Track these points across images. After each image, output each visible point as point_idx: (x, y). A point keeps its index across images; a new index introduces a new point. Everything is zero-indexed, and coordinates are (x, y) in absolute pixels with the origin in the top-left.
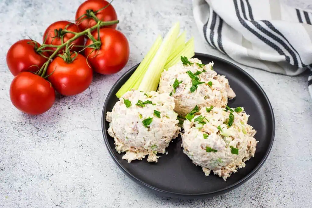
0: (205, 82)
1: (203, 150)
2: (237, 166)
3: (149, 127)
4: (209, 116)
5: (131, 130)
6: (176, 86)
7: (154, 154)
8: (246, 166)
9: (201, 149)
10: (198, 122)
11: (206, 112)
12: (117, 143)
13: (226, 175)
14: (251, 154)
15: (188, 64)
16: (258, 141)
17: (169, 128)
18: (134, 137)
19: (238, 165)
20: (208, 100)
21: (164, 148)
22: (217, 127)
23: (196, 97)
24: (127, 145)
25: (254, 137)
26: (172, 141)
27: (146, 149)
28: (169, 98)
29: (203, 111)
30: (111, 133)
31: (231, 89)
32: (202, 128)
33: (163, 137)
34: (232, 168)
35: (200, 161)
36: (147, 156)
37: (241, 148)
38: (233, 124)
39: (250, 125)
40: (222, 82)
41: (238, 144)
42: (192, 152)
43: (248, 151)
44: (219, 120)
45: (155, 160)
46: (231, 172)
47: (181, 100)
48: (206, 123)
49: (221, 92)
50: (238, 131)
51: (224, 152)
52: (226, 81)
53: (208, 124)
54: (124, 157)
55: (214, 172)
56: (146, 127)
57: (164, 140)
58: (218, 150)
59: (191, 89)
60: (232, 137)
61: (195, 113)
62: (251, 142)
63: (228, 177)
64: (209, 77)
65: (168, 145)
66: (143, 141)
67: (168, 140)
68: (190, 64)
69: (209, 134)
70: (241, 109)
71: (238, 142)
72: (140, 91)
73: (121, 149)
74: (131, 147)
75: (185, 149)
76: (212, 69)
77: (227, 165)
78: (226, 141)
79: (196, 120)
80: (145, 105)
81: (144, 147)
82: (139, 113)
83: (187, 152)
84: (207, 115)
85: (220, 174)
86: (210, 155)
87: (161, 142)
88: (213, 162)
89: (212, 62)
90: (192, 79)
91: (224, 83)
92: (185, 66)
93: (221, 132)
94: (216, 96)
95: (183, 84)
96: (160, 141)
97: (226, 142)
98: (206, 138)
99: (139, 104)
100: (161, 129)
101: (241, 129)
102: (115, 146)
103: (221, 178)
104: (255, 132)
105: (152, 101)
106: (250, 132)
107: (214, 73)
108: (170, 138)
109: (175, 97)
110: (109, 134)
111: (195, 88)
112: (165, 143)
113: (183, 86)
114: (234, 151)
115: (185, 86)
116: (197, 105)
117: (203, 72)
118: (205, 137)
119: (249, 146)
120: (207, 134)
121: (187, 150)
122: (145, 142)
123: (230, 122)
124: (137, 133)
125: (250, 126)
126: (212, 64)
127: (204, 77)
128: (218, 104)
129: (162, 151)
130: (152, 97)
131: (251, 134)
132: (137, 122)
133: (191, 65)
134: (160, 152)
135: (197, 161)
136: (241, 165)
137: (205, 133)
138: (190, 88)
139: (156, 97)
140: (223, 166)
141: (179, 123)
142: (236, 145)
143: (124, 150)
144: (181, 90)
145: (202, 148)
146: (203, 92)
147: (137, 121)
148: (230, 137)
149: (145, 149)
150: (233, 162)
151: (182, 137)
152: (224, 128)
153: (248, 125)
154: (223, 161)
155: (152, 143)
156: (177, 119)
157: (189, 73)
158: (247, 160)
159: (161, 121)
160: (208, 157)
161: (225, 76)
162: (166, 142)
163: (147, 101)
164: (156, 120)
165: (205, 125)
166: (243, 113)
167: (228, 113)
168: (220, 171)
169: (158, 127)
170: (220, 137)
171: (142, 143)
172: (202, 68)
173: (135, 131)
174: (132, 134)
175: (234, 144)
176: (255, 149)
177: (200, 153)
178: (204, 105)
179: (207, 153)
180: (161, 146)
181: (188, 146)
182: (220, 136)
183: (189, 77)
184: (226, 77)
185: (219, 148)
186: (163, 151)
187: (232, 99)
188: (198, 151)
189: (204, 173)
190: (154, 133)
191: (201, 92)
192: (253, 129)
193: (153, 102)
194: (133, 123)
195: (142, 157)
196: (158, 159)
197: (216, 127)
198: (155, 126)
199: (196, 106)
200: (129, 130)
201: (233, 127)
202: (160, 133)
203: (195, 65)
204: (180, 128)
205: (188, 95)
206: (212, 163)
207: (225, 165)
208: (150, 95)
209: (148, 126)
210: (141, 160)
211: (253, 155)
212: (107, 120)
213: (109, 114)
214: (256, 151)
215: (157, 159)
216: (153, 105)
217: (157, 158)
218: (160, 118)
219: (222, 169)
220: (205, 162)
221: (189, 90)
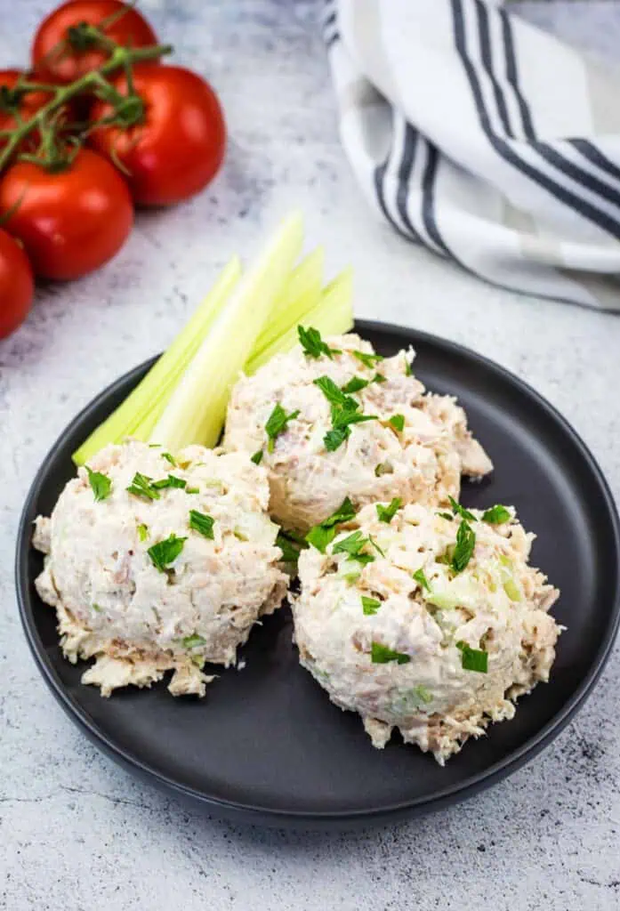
0: (380, 415)
1: (361, 653)
2: (485, 715)
3: (171, 572)
4: (385, 534)
5: (110, 579)
6: (278, 427)
7: (193, 668)
8: (516, 715)
9: (356, 650)
10: (345, 555)
11: (376, 519)
12: (65, 625)
13: (447, 746)
14: (536, 671)
15: (322, 354)
16: (565, 625)
17: (245, 575)
18: (119, 606)
19: (490, 712)
20: (386, 477)
21: (230, 647)
22: (413, 574)
23: (343, 467)
24: (100, 633)
25: (550, 612)
26: (261, 623)
27: (165, 649)
28: (249, 471)
29: (367, 517)
30: (46, 591)
31: (475, 443)
32: (360, 576)
33: (223, 606)
34: (466, 722)
35: (352, 693)
36: (169, 674)
37: (498, 649)
38: (471, 562)
39: (537, 569)
40: (442, 417)
41: (489, 635)
42: (324, 663)
43: (525, 661)
44: (420, 550)
45: (197, 688)
46: (464, 734)
47: (295, 479)
48: (372, 559)
49: (437, 455)
50: (487, 589)
51: (435, 664)
52: (458, 416)
53: (379, 563)
54: (89, 677)
55: (403, 732)
56: (160, 572)
57: (228, 616)
58: (415, 657)
59: (328, 439)
60: (463, 609)
61: (339, 524)
62: (535, 629)
63: (453, 754)
64: (395, 401)
65: (244, 638)
66: (152, 620)
67: (245, 619)
68: (328, 352)
69: (382, 598)
70: (505, 511)
71: (486, 630)
72: (150, 446)
73: (79, 646)
74: (115, 642)
75: (301, 650)
76: (408, 374)
77: (450, 710)
78: (442, 625)
79: (339, 548)
80: (161, 492)
81: (158, 641)
82: (137, 520)
83: (310, 662)
84: (379, 529)
85: (424, 743)
86: (385, 674)
87: (218, 624)
88: (396, 698)
89: (407, 350)
90: (334, 405)
91: (450, 424)
92: (313, 360)
93: (425, 590)
94: (415, 464)
95: (302, 421)
96: (212, 620)
97: (442, 629)
98: (371, 612)
99: (139, 487)
100: (213, 579)
101: (498, 581)
102: (60, 637)
103: (430, 755)
104: (554, 594)
105: (185, 479)
106: (535, 594)
107: (415, 387)
108: (248, 610)
109: (273, 466)
110: (40, 594)
111: (344, 434)
112: (233, 628)
113: (300, 429)
114: (473, 660)
115: (310, 430)
116: (351, 498)
117: (374, 380)
118: (370, 608)
119: (530, 642)
120: (377, 599)
121: (309, 657)
122: (159, 623)
123: (458, 558)
124: (133, 593)
125: (537, 572)
126: (407, 356)
127: (378, 400)
128: (424, 494)
129: (223, 655)
130: (191, 467)
131: (537, 601)
132: (131, 553)
133: (334, 357)
134: (214, 661)
135: (344, 695)
136: (499, 712)
137: (368, 595)
138: (325, 435)
139: (206, 467)
140: (435, 715)
141: (282, 560)
142: (478, 639)
143: (89, 650)
144: (294, 443)
145: (359, 646)
146: (370, 451)
147: (130, 549)
148: (457, 608)
149: (161, 650)
150: (472, 701)
151: (292, 607)
152: (436, 576)
153: (529, 569)
154: (432, 697)
155: (183, 628)
156: (275, 545)
157: (325, 384)
158: (522, 691)
159: (217, 551)
160: (378, 682)
161: (455, 399)
162: (234, 624)
163: (167, 478)
164: (195, 545)
165: (369, 564)
166: (512, 528)
167: (453, 523)
168: (425, 730)
169: (203, 570)
170: (421, 609)
171: (148, 626)
172: (371, 367)
173: (121, 583)
174: (115, 593)
175: (470, 633)
176: (550, 656)
177: (349, 665)
178: (372, 498)
179: (376, 664)
180: (219, 639)
181: (310, 641)
182: (424, 605)
183: (323, 399)
184: (458, 404)
185: (419, 650)
186: (229, 656)
187: (480, 477)
188: (343, 660)
189: (368, 738)
190: (191, 595)
191: (363, 451)
192: (546, 583)
193: (191, 484)
194: (115, 555)
195: (150, 678)
196: (209, 686)
197: (410, 573)
198: (194, 566)
199: (347, 500)
200: (102, 579)
201: (471, 572)
202: (214, 590)
203: (345, 357)
204: (286, 578)
205: (318, 461)
206: (394, 702)
207: (439, 710)
208: (184, 460)
209: (169, 566)
210: (149, 686)
211: (545, 675)
212: (37, 547)
213: (44, 524)
214: (555, 661)
215: (204, 685)
216: (189, 492)
217: (203, 682)
218: (212, 538)
219: (430, 725)
220: (371, 696)
221: (322, 444)
